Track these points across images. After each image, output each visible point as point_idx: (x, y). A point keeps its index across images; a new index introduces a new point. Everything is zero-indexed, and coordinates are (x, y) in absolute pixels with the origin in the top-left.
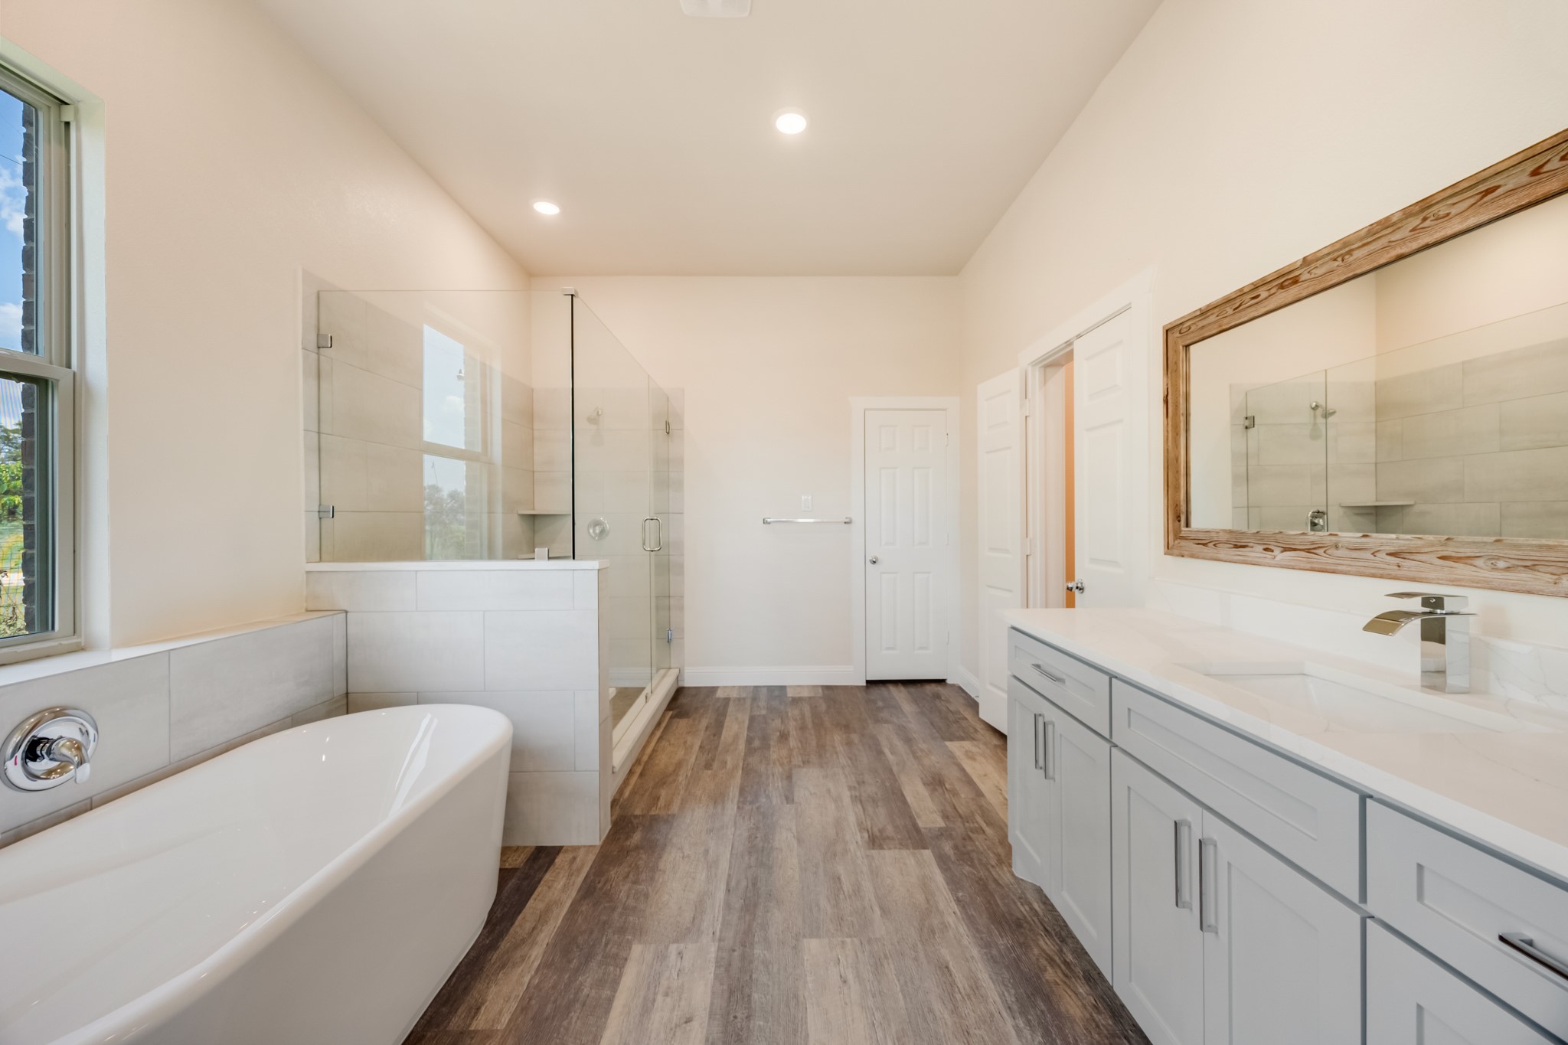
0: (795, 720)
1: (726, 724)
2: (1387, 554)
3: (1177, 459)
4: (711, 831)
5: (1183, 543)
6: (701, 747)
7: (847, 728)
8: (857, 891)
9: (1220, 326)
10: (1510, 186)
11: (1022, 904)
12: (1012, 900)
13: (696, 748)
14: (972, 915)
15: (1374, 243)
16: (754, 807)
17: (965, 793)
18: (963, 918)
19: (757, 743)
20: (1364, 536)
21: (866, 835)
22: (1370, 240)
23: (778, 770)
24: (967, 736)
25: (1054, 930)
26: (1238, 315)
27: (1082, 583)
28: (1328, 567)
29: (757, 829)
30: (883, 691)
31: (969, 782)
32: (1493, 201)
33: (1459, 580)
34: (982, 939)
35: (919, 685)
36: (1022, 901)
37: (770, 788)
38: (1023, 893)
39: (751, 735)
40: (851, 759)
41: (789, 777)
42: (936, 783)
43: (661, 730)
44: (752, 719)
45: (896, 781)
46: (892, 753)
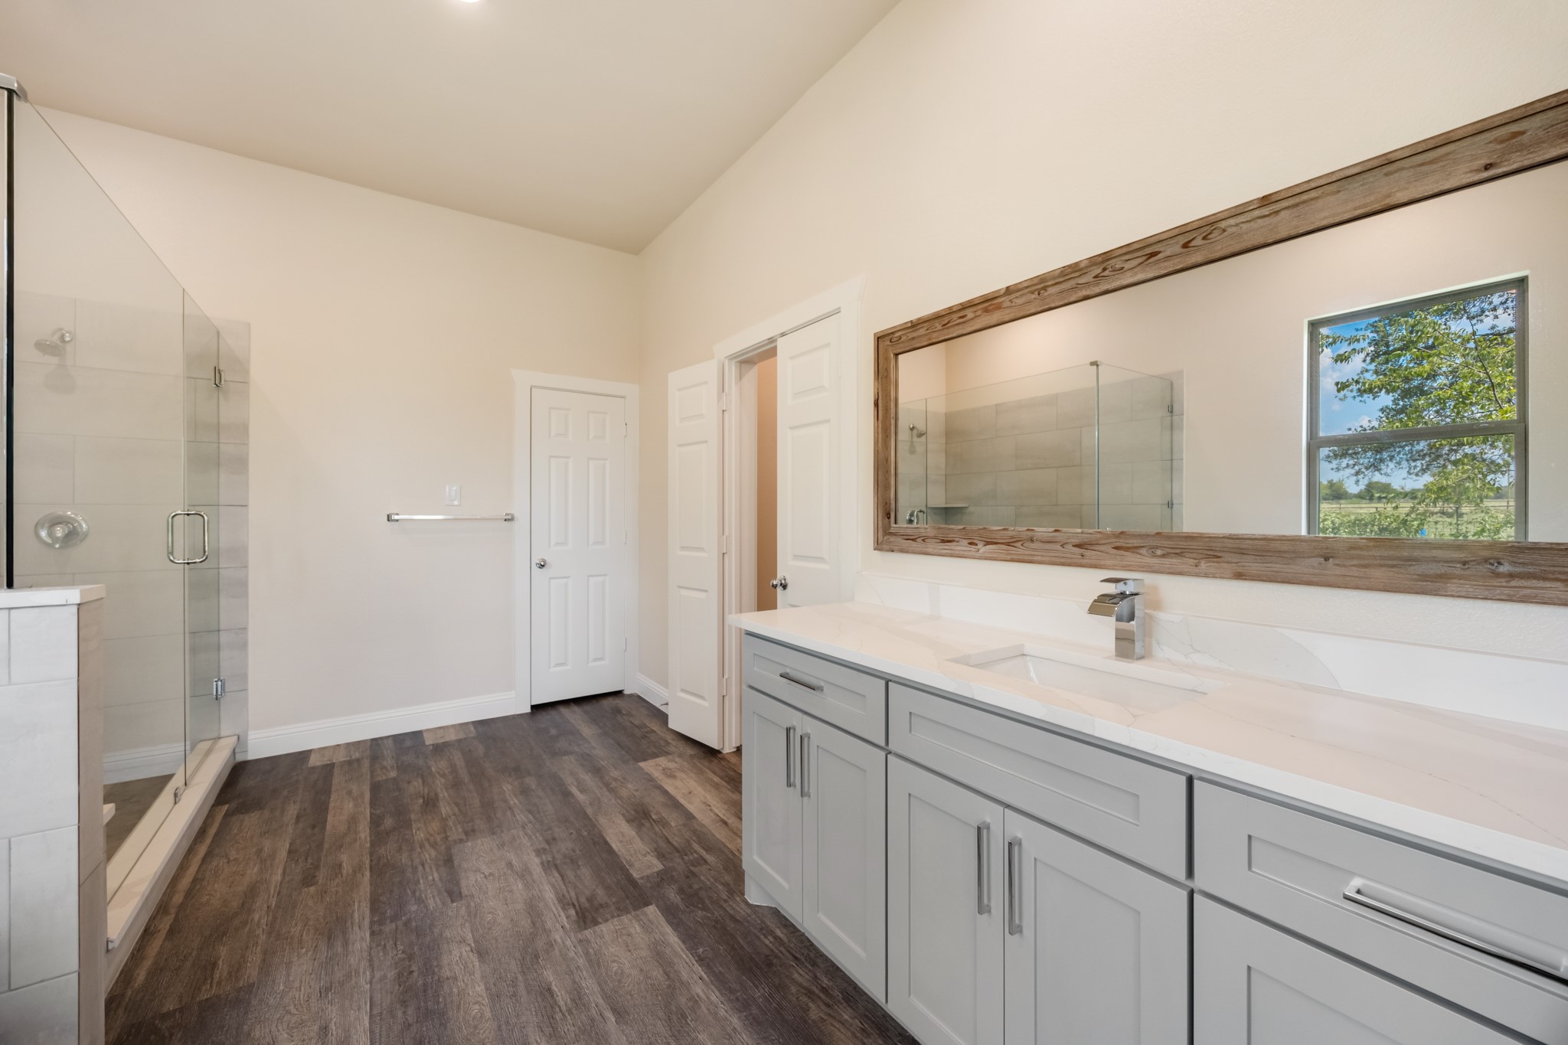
0: (443, 776)
1: (331, 805)
2: (1073, 546)
3: (887, 460)
4: (328, 989)
5: (892, 539)
6: (290, 852)
7: (517, 771)
8: (578, 998)
9: (930, 339)
10: (1168, 253)
11: (766, 937)
12: (755, 934)
13: (282, 854)
14: (720, 972)
15: (1064, 283)
16: (400, 923)
17: (674, 820)
18: (712, 981)
19: (389, 822)
20: (1056, 531)
21: (572, 912)
22: (1061, 280)
23: (430, 854)
24: (660, 751)
25: (803, 954)
26: (946, 331)
27: (785, 580)
28: (1026, 558)
29: (411, 957)
30: (553, 714)
31: (676, 805)
32: (1157, 262)
33: (1130, 566)
34: (737, 999)
35: (594, 701)
36: (764, 932)
37: (422, 886)
38: (763, 922)
39: (378, 812)
40: (530, 812)
41: (449, 861)
42: (640, 816)
43: (208, 841)
44: (375, 788)
45: (594, 826)
46: (581, 792)
